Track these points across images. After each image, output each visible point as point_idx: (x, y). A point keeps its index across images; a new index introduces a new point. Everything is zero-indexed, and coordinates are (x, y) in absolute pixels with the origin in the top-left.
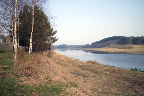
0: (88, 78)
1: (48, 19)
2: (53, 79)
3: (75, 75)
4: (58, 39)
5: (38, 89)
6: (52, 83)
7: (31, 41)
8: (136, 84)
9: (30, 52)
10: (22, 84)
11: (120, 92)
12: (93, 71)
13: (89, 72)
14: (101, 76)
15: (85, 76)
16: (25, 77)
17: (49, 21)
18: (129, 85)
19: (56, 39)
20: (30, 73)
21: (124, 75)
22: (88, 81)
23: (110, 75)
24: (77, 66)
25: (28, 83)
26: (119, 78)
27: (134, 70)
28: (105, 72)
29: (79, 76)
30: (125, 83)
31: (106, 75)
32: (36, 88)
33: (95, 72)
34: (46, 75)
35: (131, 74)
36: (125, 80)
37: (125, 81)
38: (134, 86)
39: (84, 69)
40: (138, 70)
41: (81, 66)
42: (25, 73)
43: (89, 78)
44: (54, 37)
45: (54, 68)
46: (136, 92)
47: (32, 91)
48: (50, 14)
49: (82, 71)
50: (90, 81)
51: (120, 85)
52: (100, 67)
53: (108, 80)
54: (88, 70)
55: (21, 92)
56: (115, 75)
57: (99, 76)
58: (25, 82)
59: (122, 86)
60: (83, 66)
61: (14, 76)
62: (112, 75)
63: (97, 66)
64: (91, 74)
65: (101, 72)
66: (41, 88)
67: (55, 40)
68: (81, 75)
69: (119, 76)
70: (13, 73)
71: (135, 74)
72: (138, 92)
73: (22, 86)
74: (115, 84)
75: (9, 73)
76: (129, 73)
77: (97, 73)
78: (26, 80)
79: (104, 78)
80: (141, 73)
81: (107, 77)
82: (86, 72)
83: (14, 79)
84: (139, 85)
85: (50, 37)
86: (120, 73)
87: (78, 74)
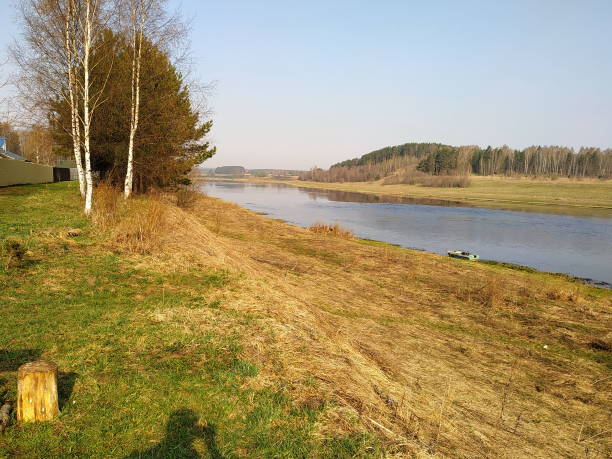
0: (306, 275)
1: (181, 83)
2: (206, 262)
3: (267, 266)
4: (213, 151)
5: (174, 277)
6: (203, 269)
7: (130, 158)
8: (452, 297)
9: (127, 191)
10: (136, 268)
11: (395, 315)
12: (327, 257)
13: (313, 260)
14: (349, 272)
15: (298, 271)
16: (137, 256)
17: (185, 88)
18: (430, 298)
19: (208, 150)
20: (147, 247)
21: (421, 272)
22: (307, 282)
23: (378, 271)
25: (147, 266)
26: (405, 278)
27: (460, 257)
28: (363, 262)
29: (281, 268)
30: (419, 292)
31: (366, 269)
32: (168, 277)
33: (334, 261)
34: (186, 254)
35: (444, 268)
36: (422, 284)
38: (444, 301)
39: (299, 251)
40: (471, 257)
41: (288, 241)
42: (135, 247)
43: (312, 277)
44: (200, 142)
45: (203, 242)
46: (442, 317)
47: (161, 282)
49: (292, 258)
50: (312, 283)
51: (401, 298)
52: (349, 246)
53: (369, 283)
54: (312, 253)
55: (139, 282)
56: (392, 271)
57: (344, 273)
58: (140, 265)
59: (408, 300)
60: (296, 241)
61: (110, 253)
62: (386, 271)
63: (343, 243)
64: (319, 265)
65: (352, 260)
66: (180, 278)
67: (205, 153)
68: (288, 267)
69: (407, 272)
70: (103, 246)
71: (455, 270)
72: (449, 316)
73: (136, 272)
74: (388, 294)
75: (94, 245)
76: (440, 265)
77: (339, 263)
78: (140, 262)
79: (357, 278)
80: (479, 265)
81: (368, 275)
82: (306, 258)
83: (113, 259)
84: (460, 299)
85: (188, 144)
86: (409, 265)
87: (277, 265)
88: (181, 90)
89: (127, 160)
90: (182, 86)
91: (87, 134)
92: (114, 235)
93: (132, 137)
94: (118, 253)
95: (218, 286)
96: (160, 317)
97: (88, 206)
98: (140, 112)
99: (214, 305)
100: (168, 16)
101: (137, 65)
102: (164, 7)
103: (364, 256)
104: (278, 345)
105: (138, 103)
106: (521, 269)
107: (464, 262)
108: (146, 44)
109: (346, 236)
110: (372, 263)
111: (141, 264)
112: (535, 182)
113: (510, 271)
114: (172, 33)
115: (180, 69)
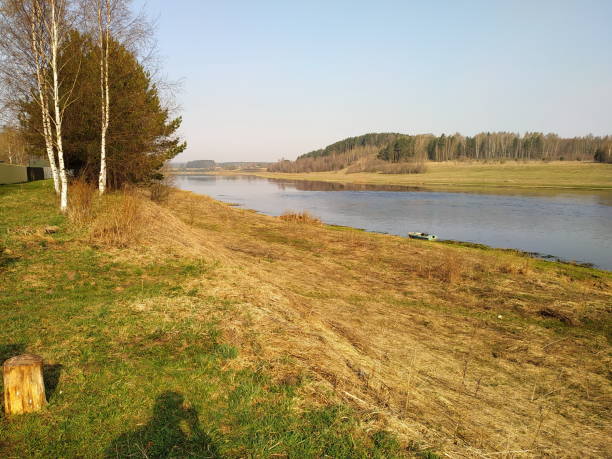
0: (279, 261)
1: (149, 81)
2: (182, 253)
3: (242, 254)
4: (184, 146)
5: (152, 269)
6: (180, 260)
7: (103, 156)
8: (414, 275)
9: (102, 188)
10: (114, 261)
11: (363, 294)
12: (298, 244)
13: (285, 247)
14: (318, 256)
15: (271, 258)
16: (115, 250)
17: (154, 86)
18: (394, 277)
19: (179, 145)
20: (124, 240)
21: (385, 253)
22: (280, 268)
23: (345, 254)
25: (126, 259)
26: (371, 260)
27: (420, 238)
28: (331, 246)
29: (254, 256)
30: (384, 272)
31: (334, 253)
32: (146, 268)
33: (304, 247)
34: (163, 246)
35: (405, 249)
36: (386, 265)
37: (385, 268)
38: (407, 279)
39: (271, 238)
40: (430, 238)
41: (261, 230)
42: (112, 241)
43: (284, 263)
44: (171, 138)
45: (178, 233)
46: (405, 294)
47: (139, 274)
48: (159, 75)
49: (264, 245)
50: (284, 268)
51: (368, 278)
52: (318, 232)
53: (337, 266)
54: (284, 240)
55: (118, 274)
56: (358, 253)
57: (314, 258)
59: (374, 280)
60: (268, 230)
61: (88, 248)
62: (353, 254)
63: (312, 229)
64: (290, 251)
65: (321, 245)
66: (158, 269)
67: (176, 148)
68: (261, 255)
69: (372, 254)
70: (81, 242)
71: (416, 250)
72: (412, 293)
73: (116, 265)
74: (355, 275)
75: (72, 241)
76: (402, 246)
77: (309, 249)
78: (118, 255)
79: (327, 261)
80: (437, 245)
81: (336, 258)
82: (278, 245)
83: (91, 254)
84: (421, 276)
85: (159, 140)
86: (374, 247)
87: (250, 253)
88: (150, 88)
89: (100, 157)
90: (151, 84)
91: (58, 133)
92: (91, 230)
93: (103, 135)
94: (96, 248)
95: (195, 275)
96: (141, 307)
97: (64, 203)
98: (111, 111)
99: (193, 293)
100: (134, 16)
101: (105, 64)
102: (129, 7)
103: (332, 241)
104: (256, 328)
105: (108, 102)
106: (476, 246)
107: (424, 243)
108: (113, 44)
109: (315, 222)
110: (340, 247)
111: (119, 257)
112: (486, 165)
113: (466, 249)
114: (138, 32)
115: (147, 67)
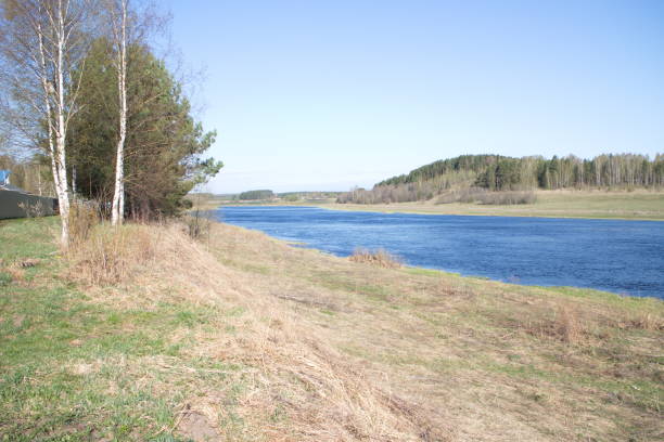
0: (341, 314)
3: (291, 303)
5: (134, 314)
8: (522, 332)
10: (86, 303)
11: (452, 358)
13: (352, 295)
14: (395, 308)
15: (331, 309)
16: (96, 289)
19: (215, 163)
21: (484, 304)
22: (341, 322)
23: (432, 306)
24: (310, 275)
25: (103, 301)
26: (465, 313)
28: (414, 294)
29: (310, 306)
30: (482, 329)
31: (418, 303)
33: (377, 296)
36: (485, 319)
37: (483, 323)
39: (335, 285)
41: (323, 274)
43: (348, 316)
44: (204, 157)
46: (510, 357)
49: (323, 293)
50: (348, 323)
51: (461, 337)
52: (397, 277)
53: (422, 321)
54: (350, 287)
56: (449, 304)
57: (390, 310)
58: (95, 300)
59: (469, 339)
60: (331, 274)
61: (61, 285)
62: (442, 305)
63: (389, 273)
64: (358, 301)
67: (211, 168)
68: (318, 305)
69: (467, 305)
70: (55, 277)
71: (523, 299)
72: (517, 356)
73: (86, 309)
74: (443, 333)
77: (384, 298)
78: (97, 296)
79: (407, 315)
81: (419, 310)
82: (343, 294)
84: (531, 334)
85: (191, 161)
86: (469, 296)
87: (304, 302)
89: (114, 175)
91: (61, 147)
94: (72, 285)
95: (190, 325)
99: (174, 351)
103: (416, 289)
110: (424, 296)
